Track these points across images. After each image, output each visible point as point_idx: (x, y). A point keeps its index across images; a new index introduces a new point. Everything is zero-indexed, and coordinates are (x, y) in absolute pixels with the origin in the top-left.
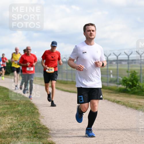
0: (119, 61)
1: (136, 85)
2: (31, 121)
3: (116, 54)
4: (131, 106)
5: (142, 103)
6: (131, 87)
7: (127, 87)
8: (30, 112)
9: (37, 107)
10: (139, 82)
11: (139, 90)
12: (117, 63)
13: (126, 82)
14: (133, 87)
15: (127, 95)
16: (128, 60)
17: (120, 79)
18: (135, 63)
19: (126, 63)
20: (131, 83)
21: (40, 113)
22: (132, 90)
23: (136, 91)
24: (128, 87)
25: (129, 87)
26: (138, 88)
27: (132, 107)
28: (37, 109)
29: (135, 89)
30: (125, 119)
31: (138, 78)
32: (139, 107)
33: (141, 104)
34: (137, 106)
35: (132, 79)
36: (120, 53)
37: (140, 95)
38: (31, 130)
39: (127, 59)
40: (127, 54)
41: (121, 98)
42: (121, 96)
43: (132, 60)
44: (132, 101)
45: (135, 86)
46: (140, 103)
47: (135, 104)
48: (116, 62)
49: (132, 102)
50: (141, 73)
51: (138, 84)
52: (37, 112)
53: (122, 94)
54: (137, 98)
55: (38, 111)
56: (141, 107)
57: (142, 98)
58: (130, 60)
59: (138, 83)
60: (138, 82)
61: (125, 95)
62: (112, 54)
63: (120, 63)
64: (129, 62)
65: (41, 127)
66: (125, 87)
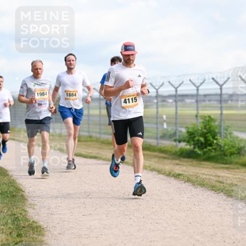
0: (179, 98)
1: (213, 142)
2: (10, 213)
3: (173, 83)
4: (202, 184)
5: (223, 177)
6: (202, 146)
7: (194, 148)
8: (7, 197)
9: (21, 187)
10: (218, 137)
11: (218, 153)
12: (176, 101)
13: (193, 136)
14: (206, 148)
15: (195, 162)
16: (197, 95)
17: (181, 132)
18: (209, 101)
19: (194, 101)
20: (202, 139)
21: (26, 197)
22: (205, 153)
23: (213, 154)
24: (197, 147)
25: (199, 148)
26: (215, 149)
27: (204, 185)
28: (20, 190)
29: (209, 150)
30: (190, 208)
31: (217, 131)
32: (218, 184)
33: (221, 179)
34: (214, 183)
35: (205, 131)
36: (181, 82)
37: (220, 163)
38: (10, 231)
39: (195, 92)
40: (194, 84)
41: (184, 168)
42: (183, 165)
43: (205, 96)
44: (204, 174)
45: (211, 145)
46: (219, 177)
47: (210, 179)
48: (174, 98)
49: (204, 176)
50: (221, 120)
51: (215, 141)
52: (22, 196)
53: (186, 159)
54: (215, 168)
55: (24, 193)
56: (222, 185)
57: (223, 168)
58: (200, 95)
59: (217, 139)
60: (216, 137)
61: (190, 163)
62: (166, 84)
63: (182, 101)
64: (199, 98)
65: (29, 224)
66: (192, 146)
